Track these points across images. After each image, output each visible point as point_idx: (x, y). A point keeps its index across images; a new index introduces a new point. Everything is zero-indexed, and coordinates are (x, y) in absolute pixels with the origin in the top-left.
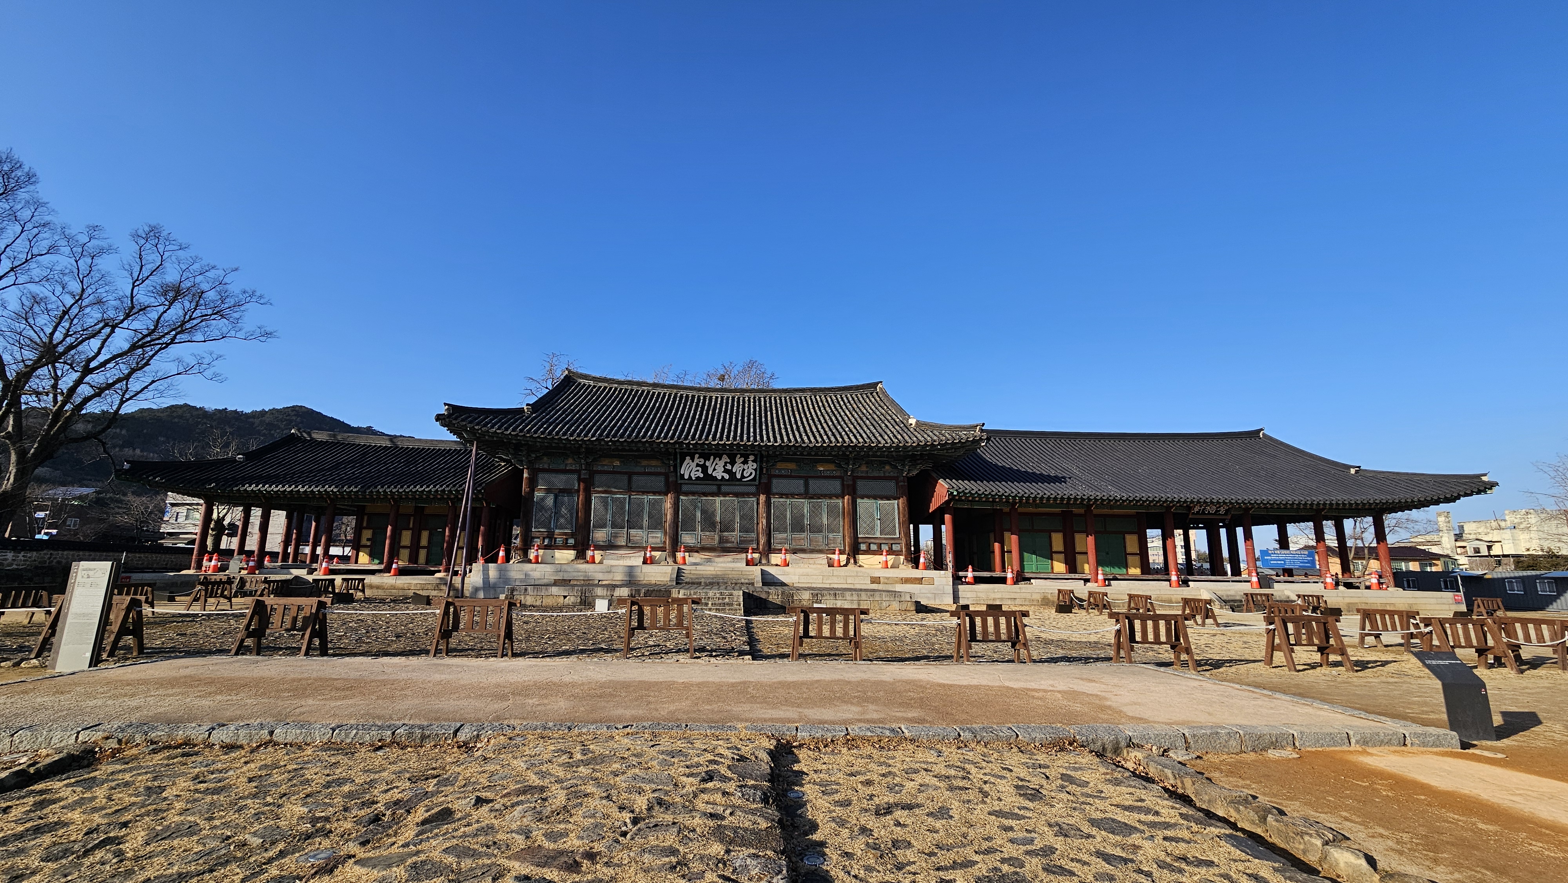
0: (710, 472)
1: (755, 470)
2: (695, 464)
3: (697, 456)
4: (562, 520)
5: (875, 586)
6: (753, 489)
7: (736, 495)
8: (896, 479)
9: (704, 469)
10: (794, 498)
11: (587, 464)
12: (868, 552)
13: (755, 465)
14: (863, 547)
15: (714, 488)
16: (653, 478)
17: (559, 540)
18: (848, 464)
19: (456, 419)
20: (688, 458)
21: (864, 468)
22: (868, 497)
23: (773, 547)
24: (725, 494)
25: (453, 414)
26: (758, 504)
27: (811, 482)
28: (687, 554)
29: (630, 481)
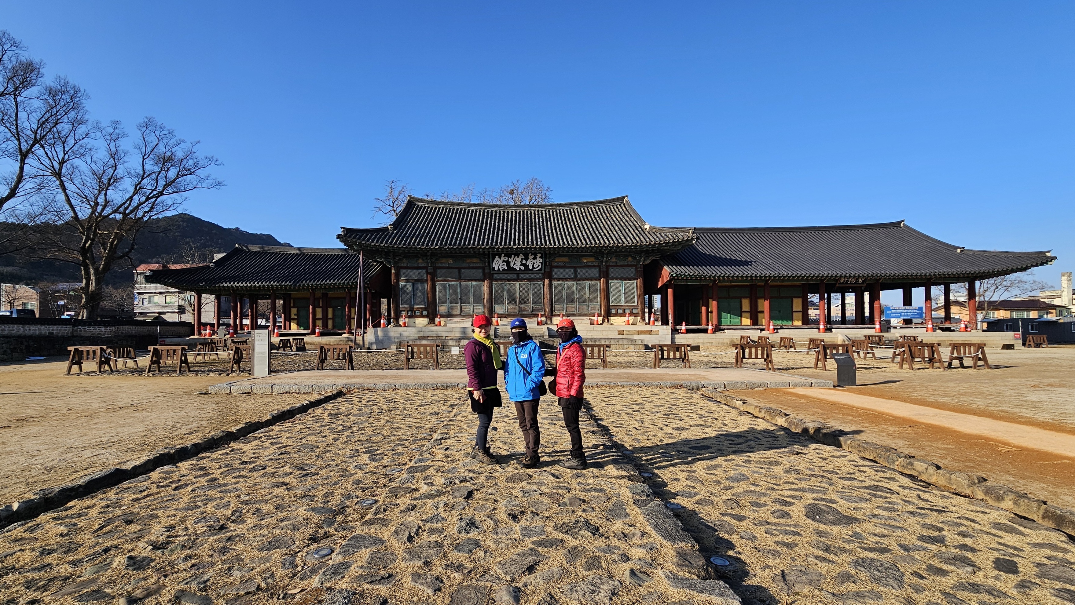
0: (512, 265)
1: (542, 263)
2: (502, 260)
3: (503, 255)
4: (418, 300)
5: (620, 336)
6: (540, 276)
7: (529, 280)
8: (635, 266)
9: (508, 263)
10: (567, 281)
11: (432, 263)
12: (616, 315)
13: (541, 260)
14: (613, 312)
15: (515, 276)
16: (475, 270)
17: (418, 313)
18: (603, 257)
19: (349, 237)
20: (497, 257)
21: (614, 260)
22: (617, 279)
23: (554, 313)
24: (522, 280)
25: (347, 234)
26: (544, 285)
27: (579, 270)
28: (499, 319)
29: (459, 273)
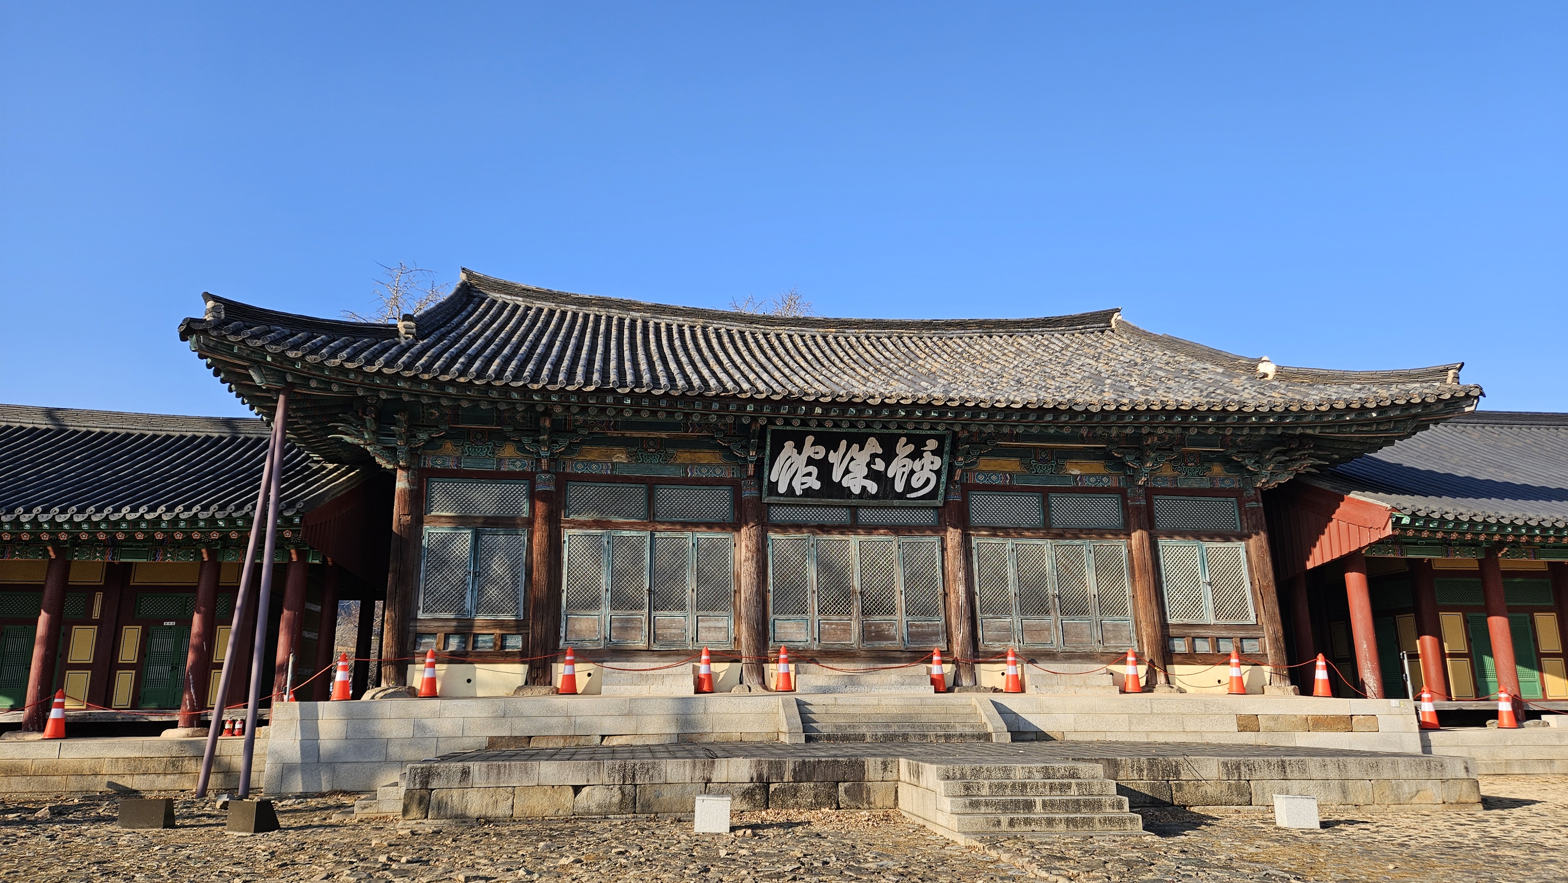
0: (836, 477)
1: (938, 473)
2: (804, 458)
3: (810, 439)
4: (491, 591)
5: (1248, 738)
6: (928, 517)
7: (896, 529)
8: (1237, 494)
9: (824, 468)
10: (1021, 536)
11: (552, 459)
12: (1191, 658)
13: (938, 461)
14: (1180, 646)
15: (843, 516)
16: (703, 493)
17: (486, 642)
18: (1141, 460)
19: (232, 336)
20: (789, 445)
21: (1171, 470)
22: (1183, 534)
25: (225, 323)
26: (943, 550)
27: (1055, 500)
28: (792, 667)
29: (651, 499)
